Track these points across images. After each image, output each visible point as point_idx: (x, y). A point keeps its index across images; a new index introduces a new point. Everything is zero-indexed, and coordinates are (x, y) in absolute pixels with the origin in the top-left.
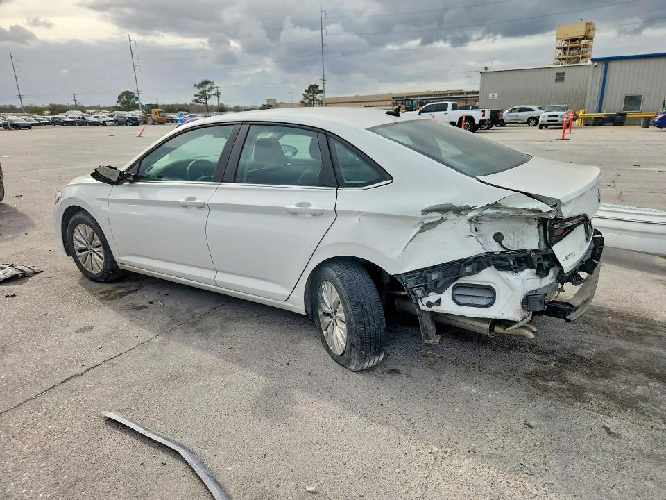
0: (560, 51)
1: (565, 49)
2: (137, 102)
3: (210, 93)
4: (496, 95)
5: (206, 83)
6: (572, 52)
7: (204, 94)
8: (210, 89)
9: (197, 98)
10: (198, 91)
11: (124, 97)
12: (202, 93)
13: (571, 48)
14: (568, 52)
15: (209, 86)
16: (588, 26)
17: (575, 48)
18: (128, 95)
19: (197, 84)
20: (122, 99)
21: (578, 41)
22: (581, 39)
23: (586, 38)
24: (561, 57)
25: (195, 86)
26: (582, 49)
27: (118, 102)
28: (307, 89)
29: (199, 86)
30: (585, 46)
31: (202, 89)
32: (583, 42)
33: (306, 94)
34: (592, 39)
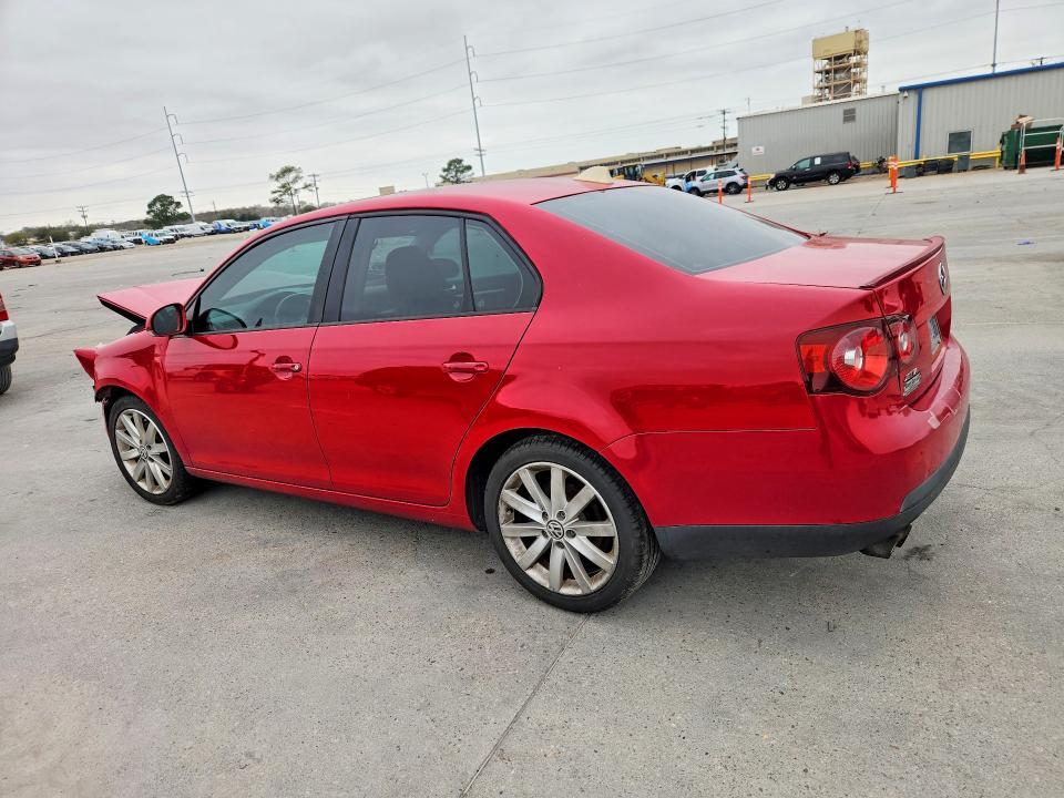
0: (820, 77)
1: (828, 72)
2: (180, 211)
3: (296, 186)
4: (762, 149)
5: (288, 170)
6: (838, 76)
7: (286, 188)
8: (295, 180)
9: (276, 195)
10: (276, 185)
11: (158, 205)
12: (284, 186)
13: (836, 71)
14: (832, 75)
15: (292, 175)
16: (858, 35)
17: (843, 69)
18: (164, 200)
19: (274, 174)
20: (155, 208)
21: (845, 59)
22: (850, 55)
23: (857, 52)
24: (824, 84)
25: (272, 177)
26: (853, 70)
27: (148, 213)
28: (446, 167)
29: (278, 177)
30: (857, 65)
31: (282, 181)
32: (854, 60)
33: (444, 174)
34: (865, 53)
